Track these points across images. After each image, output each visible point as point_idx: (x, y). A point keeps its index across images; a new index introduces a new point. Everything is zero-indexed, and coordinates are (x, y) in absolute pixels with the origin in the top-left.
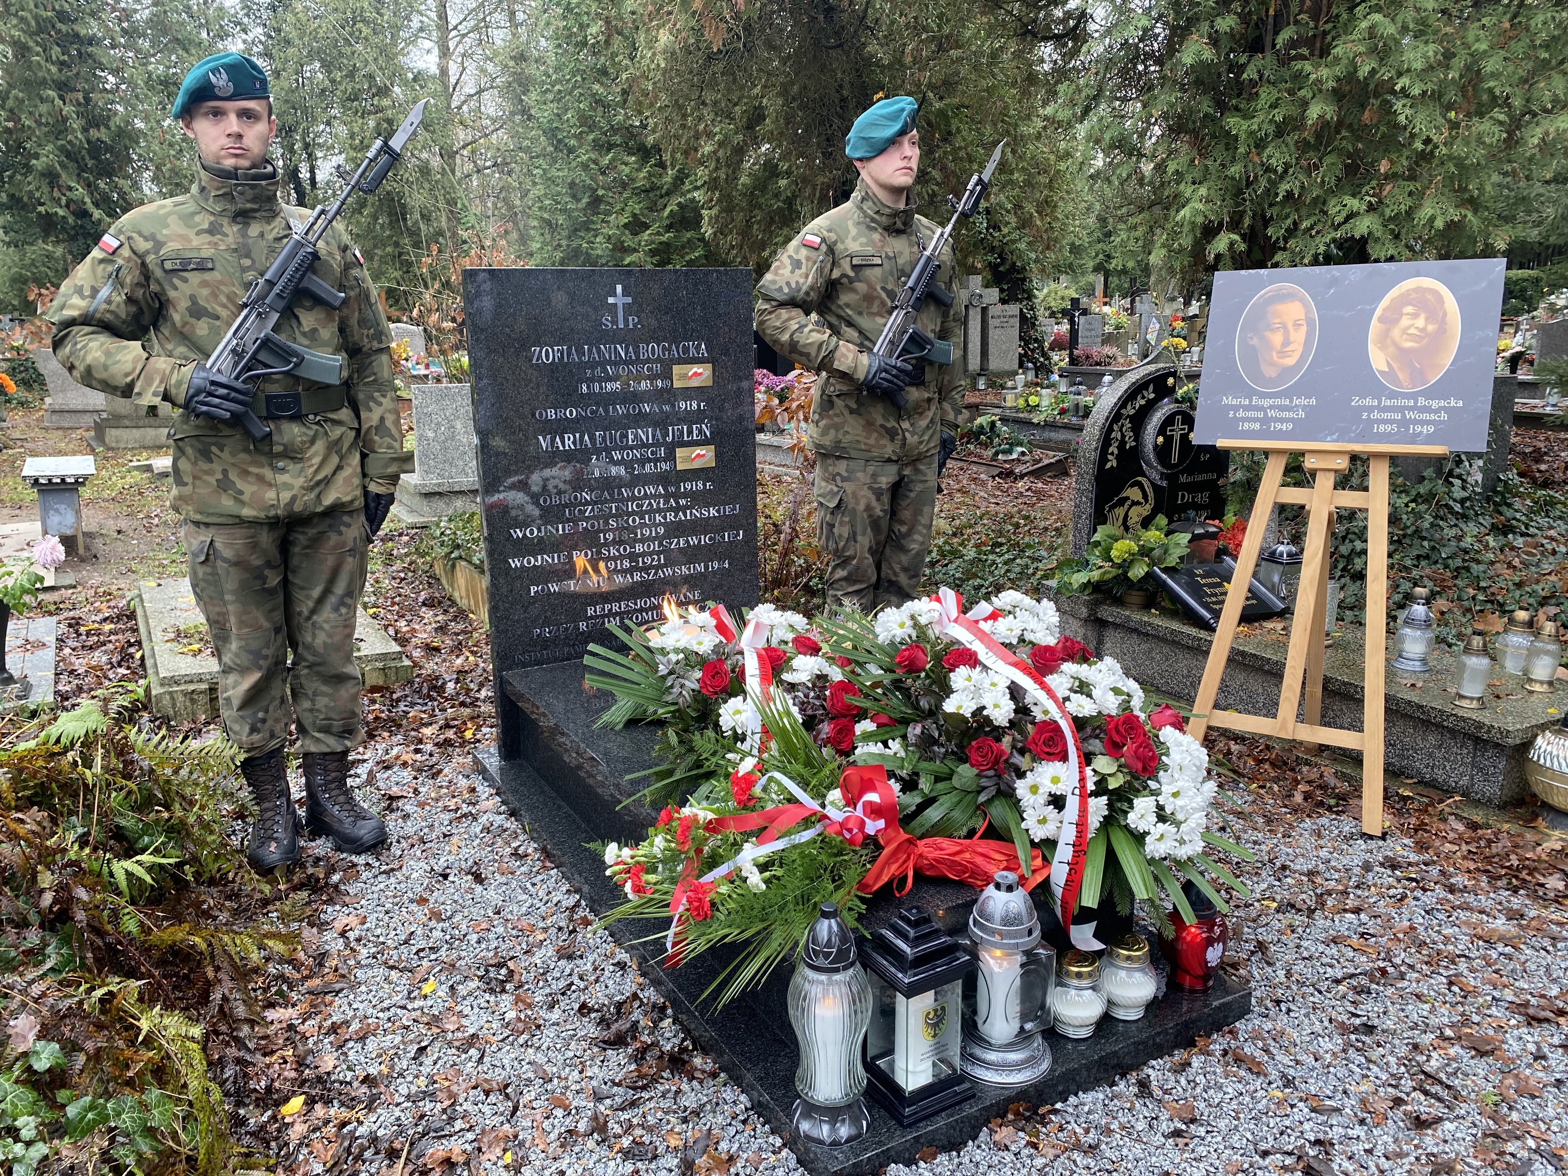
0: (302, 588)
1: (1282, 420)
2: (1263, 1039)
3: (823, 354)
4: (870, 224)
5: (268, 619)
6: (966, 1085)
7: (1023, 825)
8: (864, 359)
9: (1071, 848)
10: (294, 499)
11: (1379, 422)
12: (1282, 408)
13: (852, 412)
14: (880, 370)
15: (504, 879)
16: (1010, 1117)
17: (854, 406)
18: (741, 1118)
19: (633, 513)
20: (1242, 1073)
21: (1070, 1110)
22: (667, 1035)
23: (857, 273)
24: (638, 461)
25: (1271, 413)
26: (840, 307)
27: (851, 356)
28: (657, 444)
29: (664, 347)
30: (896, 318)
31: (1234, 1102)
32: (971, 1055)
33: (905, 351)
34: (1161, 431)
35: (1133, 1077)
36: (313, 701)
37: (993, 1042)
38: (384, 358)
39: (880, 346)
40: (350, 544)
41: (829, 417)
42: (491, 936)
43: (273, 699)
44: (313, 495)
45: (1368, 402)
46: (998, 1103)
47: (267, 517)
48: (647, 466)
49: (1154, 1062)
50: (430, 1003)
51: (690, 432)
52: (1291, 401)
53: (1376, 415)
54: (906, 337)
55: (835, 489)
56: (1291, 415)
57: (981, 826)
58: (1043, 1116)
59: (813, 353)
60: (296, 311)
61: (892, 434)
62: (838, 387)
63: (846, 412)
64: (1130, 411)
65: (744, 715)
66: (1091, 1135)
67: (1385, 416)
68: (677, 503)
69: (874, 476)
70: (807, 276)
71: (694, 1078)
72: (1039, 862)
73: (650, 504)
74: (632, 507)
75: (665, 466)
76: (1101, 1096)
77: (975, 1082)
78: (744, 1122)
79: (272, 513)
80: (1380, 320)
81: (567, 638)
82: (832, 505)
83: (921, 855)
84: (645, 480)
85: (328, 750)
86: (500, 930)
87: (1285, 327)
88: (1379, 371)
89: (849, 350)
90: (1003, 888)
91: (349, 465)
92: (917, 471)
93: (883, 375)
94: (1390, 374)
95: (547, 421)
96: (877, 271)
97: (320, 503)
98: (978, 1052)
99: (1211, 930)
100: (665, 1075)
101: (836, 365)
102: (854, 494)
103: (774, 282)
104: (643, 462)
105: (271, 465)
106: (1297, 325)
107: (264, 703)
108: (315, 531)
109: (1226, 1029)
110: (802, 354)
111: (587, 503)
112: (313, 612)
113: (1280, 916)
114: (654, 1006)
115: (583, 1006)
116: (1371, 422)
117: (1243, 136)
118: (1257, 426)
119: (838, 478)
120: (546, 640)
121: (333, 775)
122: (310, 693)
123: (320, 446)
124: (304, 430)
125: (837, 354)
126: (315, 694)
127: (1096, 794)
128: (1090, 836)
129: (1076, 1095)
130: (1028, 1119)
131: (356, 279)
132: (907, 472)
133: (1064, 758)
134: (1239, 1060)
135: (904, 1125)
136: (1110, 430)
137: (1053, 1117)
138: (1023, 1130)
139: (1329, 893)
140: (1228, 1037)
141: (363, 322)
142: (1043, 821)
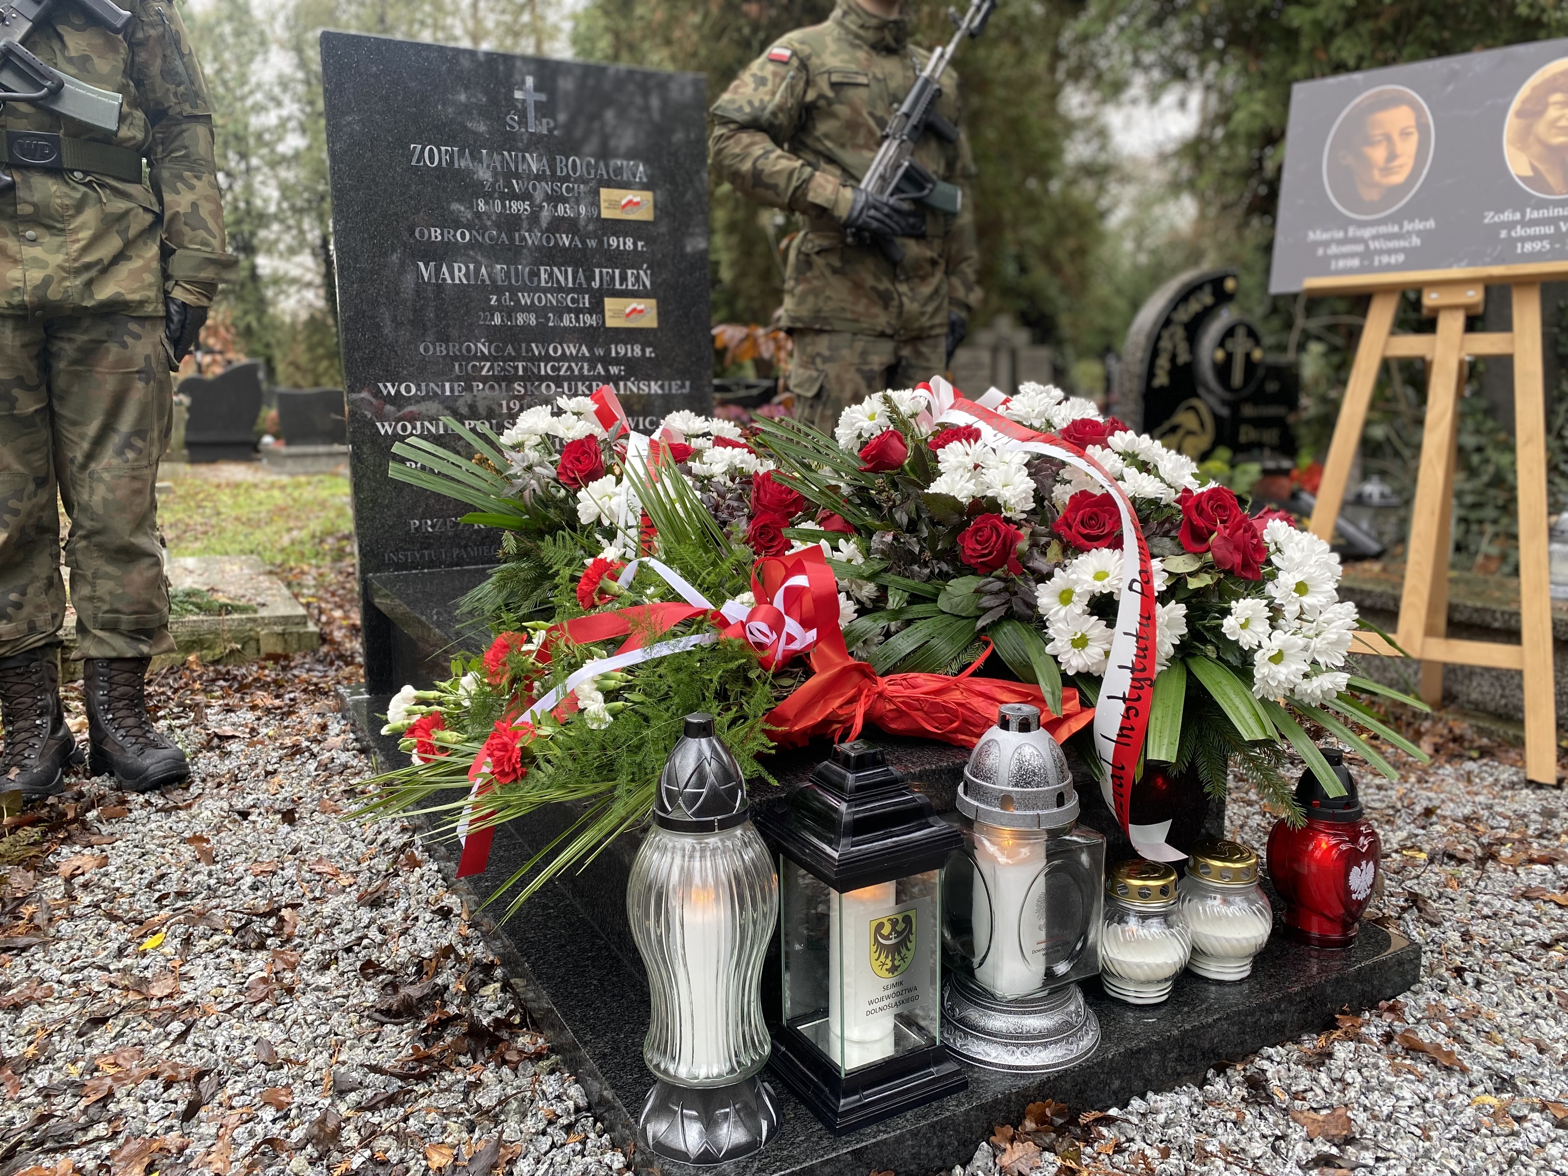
0: (74, 423)
1: (1390, 252)
2: (1446, 1020)
3: (794, 183)
4: (854, 40)
5: (26, 464)
6: (949, 1067)
7: (1049, 649)
8: (848, 193)
9: (1128, 674)
10: (47, 281)
11: (1523, 240)
12: (1389, 237)
13: (835, 271)
14: (868, 206)
15: (323, 818)
16: (1030, 1125)
17: (837, 263)
18: (564, 1121)
19: (547, 378)
20: (1422, 1068)
21: (1135, 1120)
22: (488, 1006)
23: (837, 93)
24: (552, 309)
25: (1374, 245)
26: (818, 139)
27: (830, 188)
28: (578, 289)
29: (589, 164)
30: (888, 151)
31: (1417, 1112)
32: (962, 1021)
33: (897, 190)
34: (1221, 344)
35: (1236, 1074)
36: (93, 585)
37: (999, 993)
38: (201, 130)
39: (869, 182)
40: (140, 364)
41: (807, 281)
42: (276, 880)
43: (36, 578)
44: (78, 282)
45: (1507, 216)
46: (1008, 1099)
47: (10, 306)
48: (566, 317)
49: (1271, 1051)
50: (145, 962)
51: (623, 279)
52: (1401, 227)
53: (1519, 231)
54: (901, 172)
55: (815, 374)
56: (1402, 244)
57: (979, 659)
58: (1087, 1129)
59: (782, 182)
60: (61, 29)
61: (885, 299)
62: (818, 242)
63: (828, 273)
64: (1183, 315)
65: (615, 500)
66: (1173, 1160)
67: (1531, 231)
68: (607, 371)
69: (864, 354)
70: (773, 93)
71: (505, 1062)
72: (1074, 705)
73: (570, 368)
74: (545, 369)
75: (590, 320)
76: (1186, 1100)
77: (969, 1063)
78: (569, 1128)
79: (16, 299)
80: (1519, 114)
81: (456, 535)
82: (810, 394)
83: (881, 695)
84: (562, 335)
85: (113, 654)
86: (290, 872)
87: (1388, 138)
88: (1523, 179)
89: (828, 181)
90: (1014, 724)
91: (139, 256)
92: (918, 354)
93: (872, 212)
94: (1536, 180)
95: (430, 242)
96: (863, 93)
97: (91, 296)
98: (974, 1015)
99: (1354, 840)
100: (462, 1059)
101: (812, 197)
102: (839, 378)
103: (732, 101)
104: (561, 310)
105: (16, 234)
106: (1405, 134)
107: (22, 582)
108: (85, 338)
109: (1383, 1004)
110: (768, 187)
111: (484, 358)
112: (90, 457)
113: (1436, 868)
114: (477, 963)
115: (368, 964)
116: (1512, 242)
117: (1307, 28)
118: (1355, 263)
119: (818, 361)
120: (428, 536)
121: (122, 689)
122: (89, 574)
123: (90, 216)
124: (66, 189)
125: (813, 184)
126: (95, 576)
127: (1164, 598)
128: (1158, 668)
129: (1143, 1097)
130: (1060, 1131)
131: (159, 13)
132: (906, 352)
133: (1117, 543)
134: (1414, 1049)
135: (837, 1133)
136: (1159, 338)
137: (1104, 1131)
138: (1050, 1149)
139: (1502, 842)
140: (1388, 1017)
141: (168, 74)
142: (1081, 643)
